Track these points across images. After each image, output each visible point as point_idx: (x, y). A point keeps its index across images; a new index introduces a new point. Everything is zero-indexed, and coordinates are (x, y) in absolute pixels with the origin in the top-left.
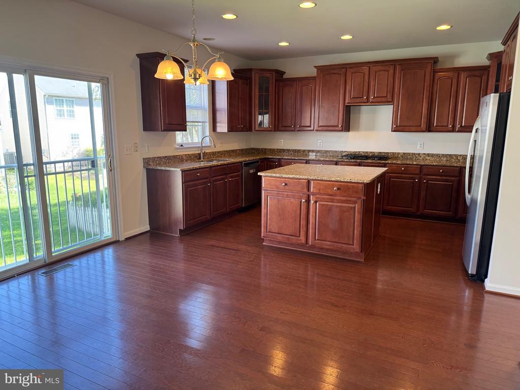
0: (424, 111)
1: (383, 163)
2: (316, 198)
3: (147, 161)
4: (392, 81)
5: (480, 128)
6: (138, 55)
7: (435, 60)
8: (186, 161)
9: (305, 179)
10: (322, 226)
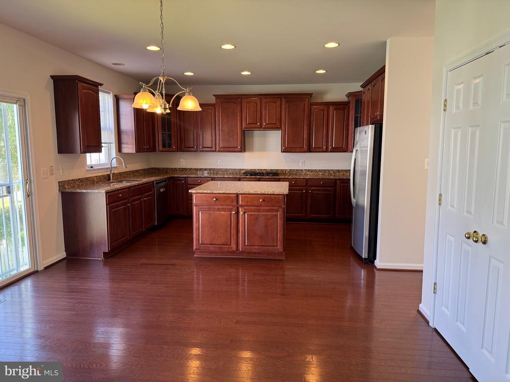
0: (305, 136)
1: (277, 178)
2: (245, 209)
3: (62, 184)
4: (279, 110)
5: (358, 149)
6: (52, 77)
7: (310, 95)
8: (97, 182)
9: (235, 194)
10: (251, 233)
